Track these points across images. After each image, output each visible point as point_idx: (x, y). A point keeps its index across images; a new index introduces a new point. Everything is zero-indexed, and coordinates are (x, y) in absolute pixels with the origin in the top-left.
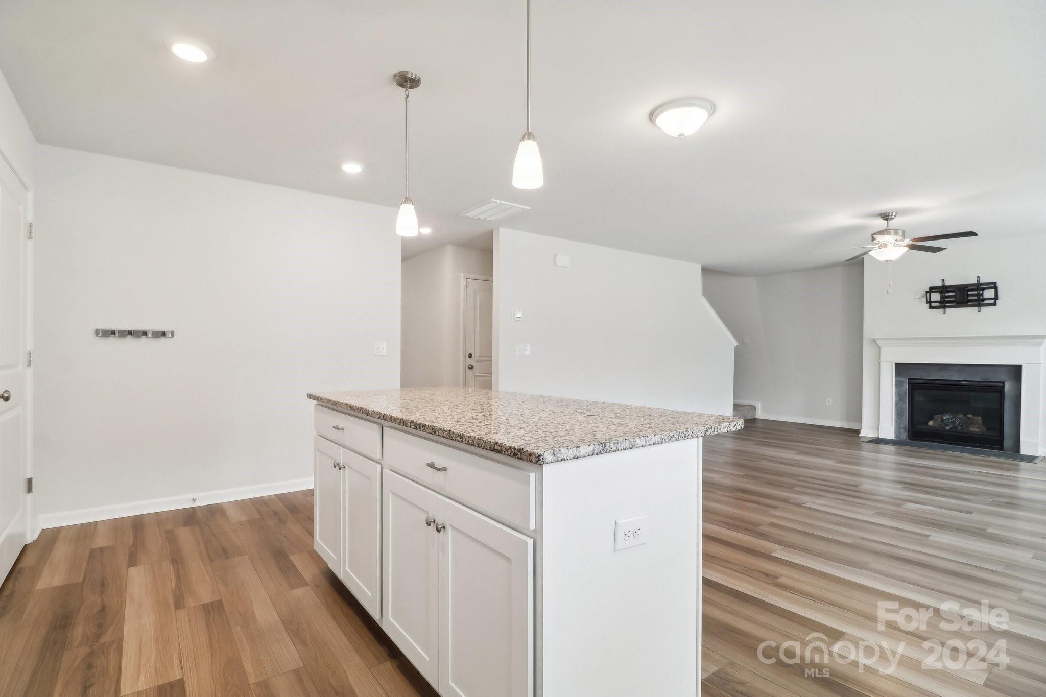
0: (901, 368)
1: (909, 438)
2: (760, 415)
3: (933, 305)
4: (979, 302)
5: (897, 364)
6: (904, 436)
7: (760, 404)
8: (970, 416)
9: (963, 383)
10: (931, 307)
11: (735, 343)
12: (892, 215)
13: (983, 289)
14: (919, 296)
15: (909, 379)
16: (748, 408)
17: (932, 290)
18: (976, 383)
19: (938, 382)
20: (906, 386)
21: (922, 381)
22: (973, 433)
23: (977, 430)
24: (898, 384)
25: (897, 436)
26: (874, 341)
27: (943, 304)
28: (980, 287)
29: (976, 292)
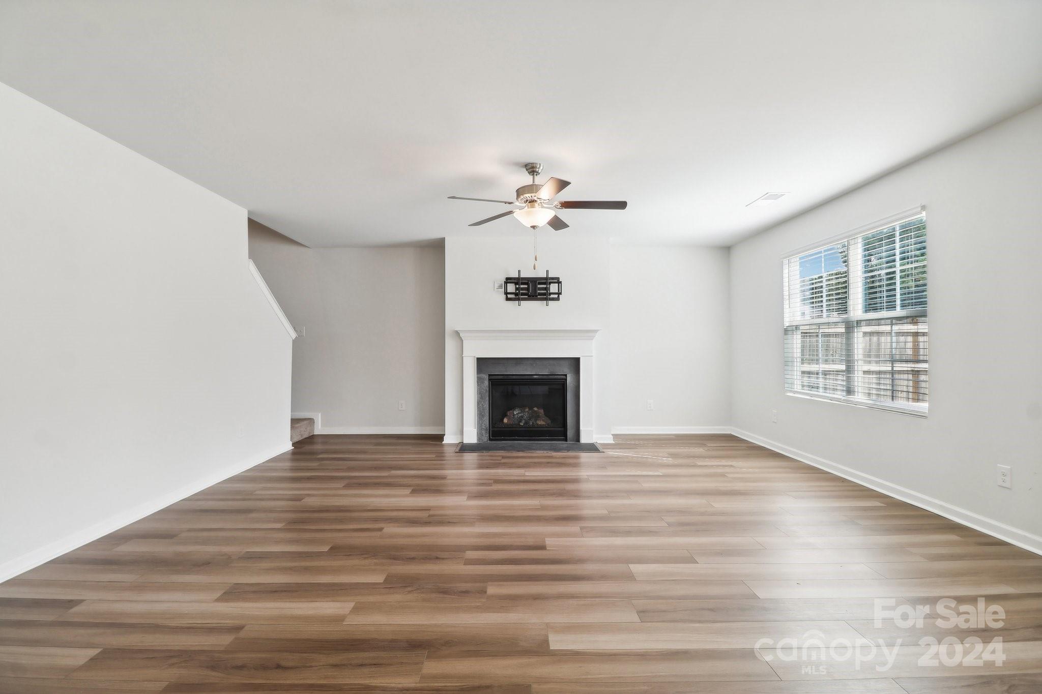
0: (482, 363)
1: (490, 440)
2: (320, 429)
3: (509, 296)
4: (546, 296)
5: (478, 359)
6: (486, 438)
7: (320, 414)
8: (535, 409)
9: (535, 377)
10: (508, 299)
11: (294, 335)
12: (539, 168)
13: (550, 283)
14: (497, 286)
15: (489, 375)
16: (305, 422)
17: (508, 280)
18: (545, 377)
19: (514, 377)
20: (486, 383)
21: (501, 377)
22: (541, 426)
23: (544, 423)
24: (480, 381)
25: (479, 439)
26: (457, 333)
27: (517, 297)
28: (547, 281)
29: (545, 286)
